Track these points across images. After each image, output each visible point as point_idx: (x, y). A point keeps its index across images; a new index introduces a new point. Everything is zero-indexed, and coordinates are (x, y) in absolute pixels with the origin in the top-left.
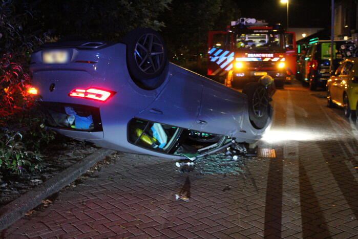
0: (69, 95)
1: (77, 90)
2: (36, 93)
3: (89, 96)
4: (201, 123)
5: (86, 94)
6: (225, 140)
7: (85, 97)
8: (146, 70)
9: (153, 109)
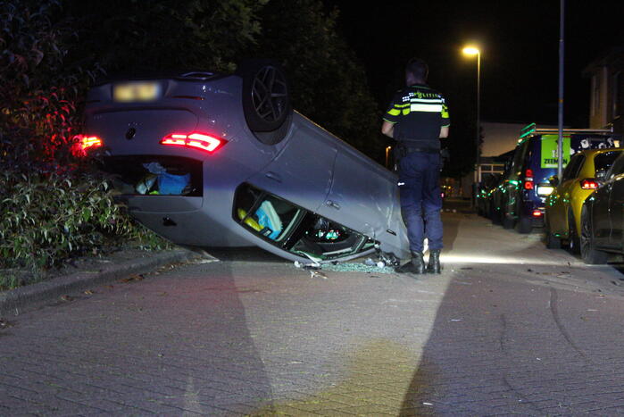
0: (160, 143)
1: (174, 136)
2: (99, 144)
3: (192, 144)
4: (332, 205)
5: (187, 140)
6: (363, 244)
7: (186, 146)
8: (264, 115)
9: (271, 172)
